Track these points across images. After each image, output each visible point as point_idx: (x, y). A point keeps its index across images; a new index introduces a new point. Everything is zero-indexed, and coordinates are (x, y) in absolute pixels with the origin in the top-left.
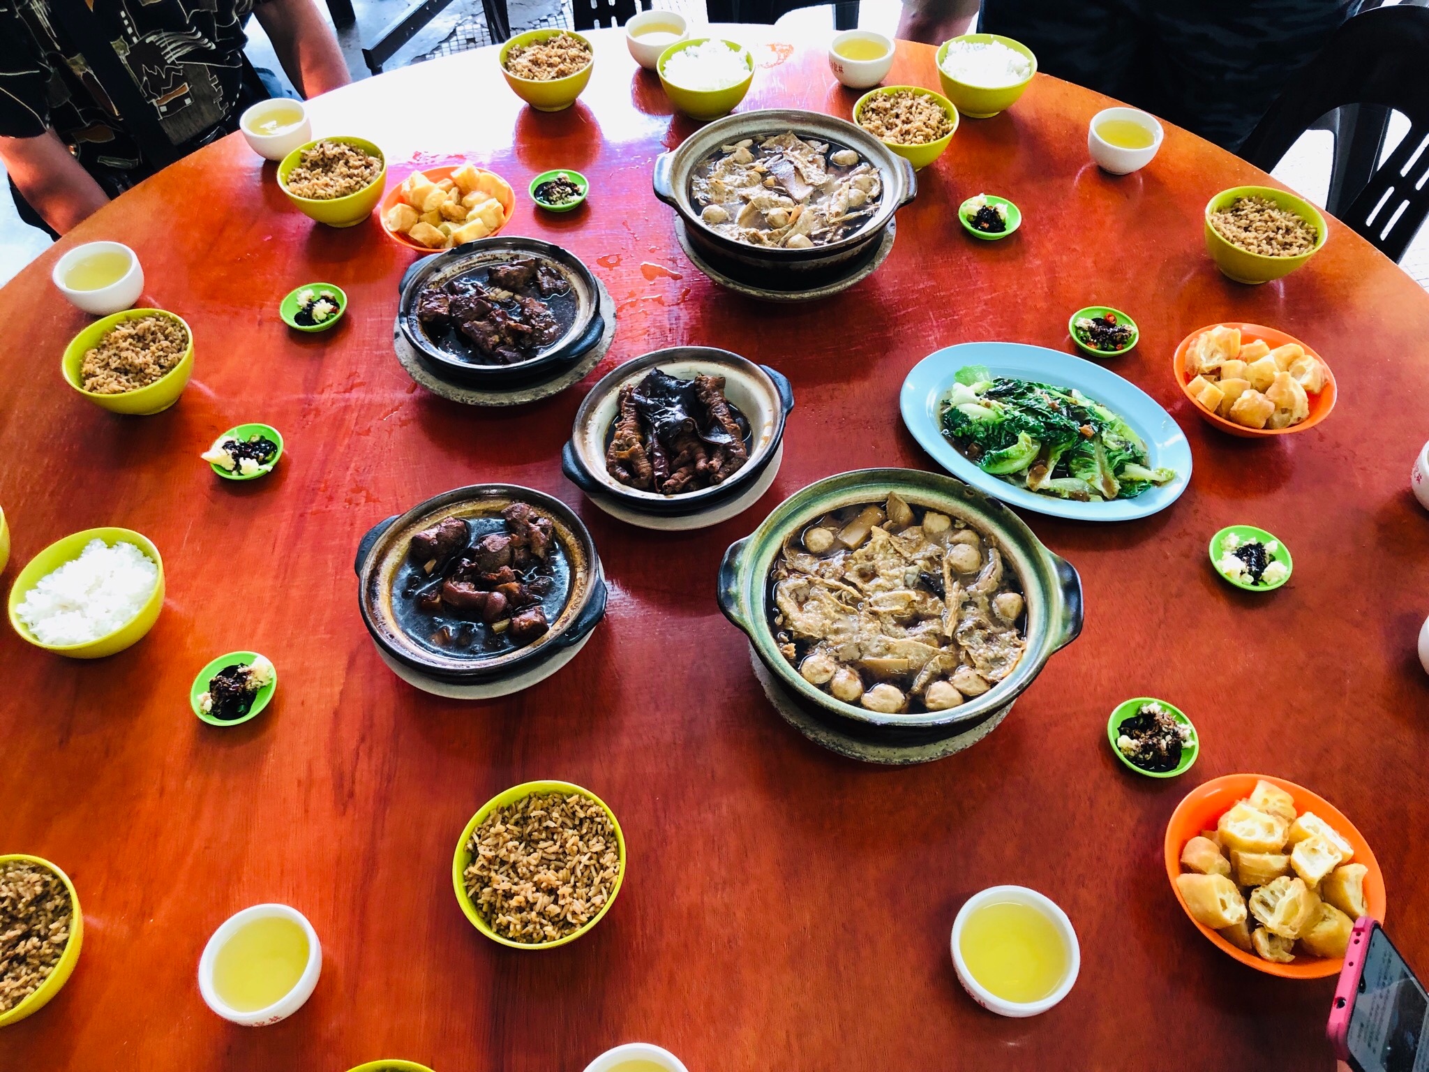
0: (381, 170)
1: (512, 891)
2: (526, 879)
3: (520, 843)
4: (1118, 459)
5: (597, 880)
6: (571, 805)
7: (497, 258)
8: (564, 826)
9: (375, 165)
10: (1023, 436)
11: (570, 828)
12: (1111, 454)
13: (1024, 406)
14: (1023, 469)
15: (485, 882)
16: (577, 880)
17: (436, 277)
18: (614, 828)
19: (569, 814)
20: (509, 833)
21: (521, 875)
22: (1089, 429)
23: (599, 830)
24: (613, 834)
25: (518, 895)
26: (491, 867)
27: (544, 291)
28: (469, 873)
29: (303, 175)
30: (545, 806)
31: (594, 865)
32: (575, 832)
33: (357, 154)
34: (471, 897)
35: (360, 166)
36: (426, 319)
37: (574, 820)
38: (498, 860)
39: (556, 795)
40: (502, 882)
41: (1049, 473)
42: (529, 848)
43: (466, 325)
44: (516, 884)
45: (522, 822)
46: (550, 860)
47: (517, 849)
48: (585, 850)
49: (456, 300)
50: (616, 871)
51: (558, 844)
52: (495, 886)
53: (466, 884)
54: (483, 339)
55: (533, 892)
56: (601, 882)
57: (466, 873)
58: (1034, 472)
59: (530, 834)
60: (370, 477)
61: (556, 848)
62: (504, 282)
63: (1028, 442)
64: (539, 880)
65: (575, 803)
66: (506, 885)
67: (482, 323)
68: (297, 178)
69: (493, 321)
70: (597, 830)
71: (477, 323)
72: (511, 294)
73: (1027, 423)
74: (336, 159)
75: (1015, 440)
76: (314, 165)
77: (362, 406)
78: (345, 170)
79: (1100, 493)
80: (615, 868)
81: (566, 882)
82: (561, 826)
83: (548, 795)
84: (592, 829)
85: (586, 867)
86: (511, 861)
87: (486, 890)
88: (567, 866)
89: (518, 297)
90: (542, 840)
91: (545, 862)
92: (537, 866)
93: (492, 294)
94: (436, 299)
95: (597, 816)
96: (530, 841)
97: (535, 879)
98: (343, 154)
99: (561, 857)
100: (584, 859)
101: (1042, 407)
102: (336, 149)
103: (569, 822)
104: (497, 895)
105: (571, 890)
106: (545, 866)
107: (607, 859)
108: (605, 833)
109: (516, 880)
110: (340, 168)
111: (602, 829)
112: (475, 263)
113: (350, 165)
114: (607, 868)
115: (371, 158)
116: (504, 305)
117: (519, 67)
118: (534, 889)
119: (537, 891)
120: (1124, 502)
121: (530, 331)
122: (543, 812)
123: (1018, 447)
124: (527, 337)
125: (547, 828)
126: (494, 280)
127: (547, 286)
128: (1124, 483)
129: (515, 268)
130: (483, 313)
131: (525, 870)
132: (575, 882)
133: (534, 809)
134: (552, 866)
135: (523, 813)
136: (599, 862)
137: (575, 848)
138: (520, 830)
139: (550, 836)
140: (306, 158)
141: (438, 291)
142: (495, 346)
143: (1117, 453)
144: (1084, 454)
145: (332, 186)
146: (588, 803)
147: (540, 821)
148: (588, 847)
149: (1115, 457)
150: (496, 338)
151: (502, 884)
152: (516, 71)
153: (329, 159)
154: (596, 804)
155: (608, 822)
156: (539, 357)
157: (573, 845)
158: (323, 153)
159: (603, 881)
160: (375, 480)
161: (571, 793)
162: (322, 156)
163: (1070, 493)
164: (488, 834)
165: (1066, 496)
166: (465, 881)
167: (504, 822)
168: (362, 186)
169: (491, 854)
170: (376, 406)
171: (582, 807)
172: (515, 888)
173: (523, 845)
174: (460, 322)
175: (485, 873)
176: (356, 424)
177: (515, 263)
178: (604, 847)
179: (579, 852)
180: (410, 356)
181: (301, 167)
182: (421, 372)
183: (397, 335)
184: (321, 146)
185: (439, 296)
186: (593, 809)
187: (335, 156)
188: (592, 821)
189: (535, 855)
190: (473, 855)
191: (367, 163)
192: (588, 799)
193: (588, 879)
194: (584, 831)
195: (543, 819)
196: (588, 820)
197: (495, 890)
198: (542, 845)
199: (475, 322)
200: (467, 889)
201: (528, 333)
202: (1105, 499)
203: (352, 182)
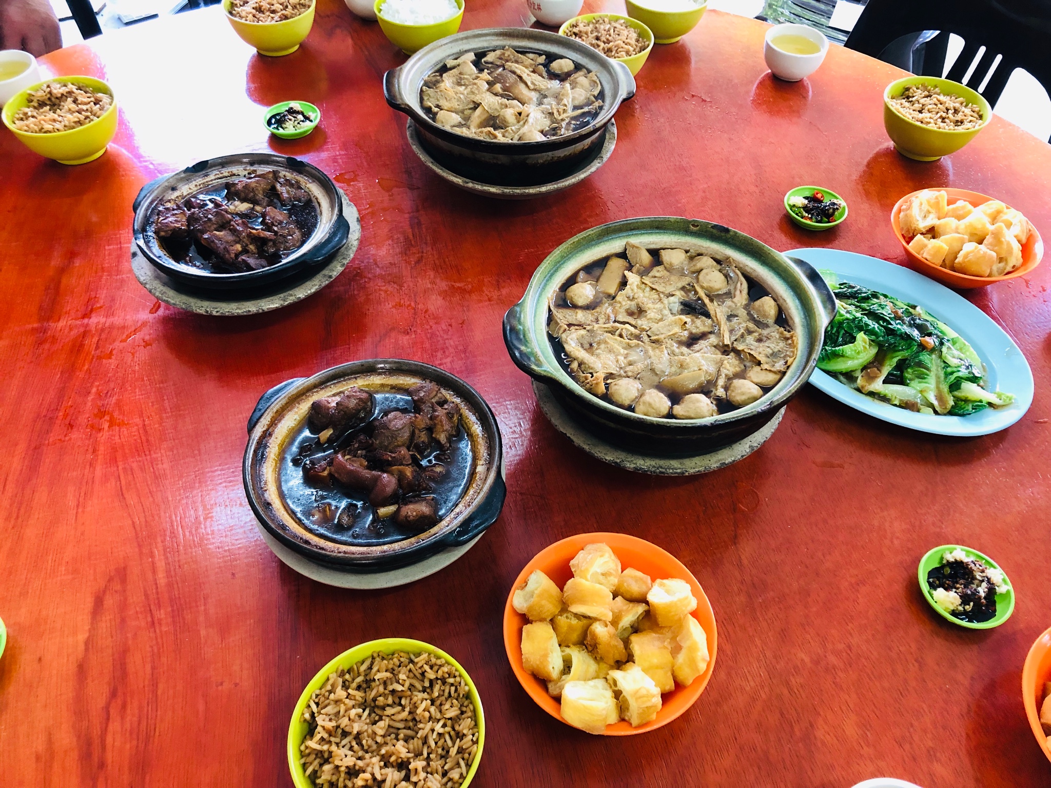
0: (111, 105)
1: (357, 768)
2: (372, 752)
3: (364, 710)
4: (955, 375)
5: (453, 751)
6: (419, 665)
7: (234, 175)
8: (413, 689)
9: (104, 100)
10: (861, 336)
11: (419, 691)
12: (949, 370)
13: (866, 310)
14: (856, 370)
15: (325, 758)
16: (430, 751)
17: (174, 195)
18: (469, 691)
19: (419, 676)
20: (351, 699)
21: (366, 748)
22: (931, 341)
23: (452, 692)
24: (468, 696)
25: (364, 772)
26: (332, 739)
27: (284, 201)
28: (307, 747)
29: (30, 114)
30: (390, 666)
31: (449, 733)
32: (425, 695)
33: (86, 92)
34: (309, 776)
35: (89, 103)
36: (162, 234)
37: (423, 681)
38: (340, 731)
39: (402, 654)
40: (344, 757)
41: (883, 377)
42: (373, 715)
43: (206, 236)
44: (359, 758)
45: (364, 686)
46: (399, 729)
47: (360, 717)
48: (439, 716)
49: (193, 213)
50: (475, 739)
51: (407, 709)
52: (337, 762)
53: (303, 761)
54: (225, 248)
55: (381, 768)
56: (458, 752)
57: (303, 748)
58: (868, 374)
59: (374, 700)
60: (114, 400)
61: (405, 715)
62: (243, 195)
63: (866, 343)
64: (387, 752)
65: (423, 662)
66: (350, 761)
67: (222, 233)
68: (24, 117)
69: (234, 231)
70: (450, 693)
71: (217, 233)
72: (251, 206)
73: (867, 325)
74: (63, 97)
75: (853, 339)
76: (42, 104)
77: (102, 330)
78: (73, 106)
79: (931, 406)
80: (473, 735)
81: (418, 754)
82: (410, 689)
83: (393, 654)
84: (444, 691)
85: (440, 735)
86: (355, 732)
87: (327, 768)
88: (419, 736)
89: (258, 208)
90: (388, 705)
91: (392, 731)
92: (384, 736)
93: (232, 207)
94: (173, 215)
95: (449, 677)
96: (374, 707)
97: (383, 751)
98: (70, 93)
99: (411, 724)
100: (438, 728)
101: (887, 312)
102: (64, 88)
103: (418, 685)
104: (339, 772)
105: (424, 763)
106: (393, 736)
107: (464, 726)
108: (459, 695)
109: (361, 753)
110: (69, 104)
111: (456, 690)
112: (211, 181)
113: (79, 102)
114: (464, 735)
115: (100, 95)
116: (242, 215)
117: (243, 14)
118: (382, 764)
119: (386, 766)
120: (955, 418)
121: (273, 237)
122: (388, 675)
123: (855, 346)
124: (271, 244)
125: (393, 692)
126: (232, 192)
127: (287, 196)
128: (957, 400)
129: (253, 180)
130: (224, 225)
131: (370, 741)
132: (429, 754)
133: (378, 671)
134: (401, 736)
135: (366, 675)
136: (454, 729)
137: (427, 714)
138: (363, 695)
139: (397, 701)
140: (32, 98)
141: (175, 207)
142: (237, 255)
143: (955, 369)
144: (920, 364)
145: (60, 122)
146: (439, 662)
147: (385, 684)
148: (441, 712)
149: (952, 373)
150: (239, 247)
151: (345, 760)
152: (241, 17)
153: (57, 98)
154: (448, 663)
155: (463, 684)
156: (284, 261)
157: (424, 710)
158: (50, 93)
159: (461, 751)
160: (118, 404)
161: (419, 652)
162: (49, 96)
163: (901, 400)
164: (327, 702)
165: (897, 402)
166: (302, 757)
167: (345, 686)
168: (92, 120)
169: (330, 725)
170: (118, 329)
171: (431, 667)
172: (360, 763)
173: (367, 712)
174: (199, 235)
175: (325, 747)
176: (97, 348)
177: (253, 176)
178: (459, 712)
179: (430, 718)
180: (149, 273)
181: (29, 107)
182: (162, 288)
183: (134, 255)
184: (48, 86)
185: (176, 212)
186: (445, 669)
187: (62, 95)
188: (444, 682)
189: (381, 724)
190: (310, 728)
191: (96, 99)
192: (438, 658)
193: (443, 749)
194: (436, 694)
195: (389, 682)
196: (439, 682)
197: (337, 767)
198: (389, 711)
199: (215, 232)
200: (304, 767)
201: (271, 240)
202: (936, 412)
203: (82, 117)
